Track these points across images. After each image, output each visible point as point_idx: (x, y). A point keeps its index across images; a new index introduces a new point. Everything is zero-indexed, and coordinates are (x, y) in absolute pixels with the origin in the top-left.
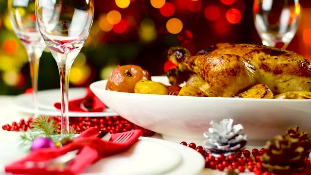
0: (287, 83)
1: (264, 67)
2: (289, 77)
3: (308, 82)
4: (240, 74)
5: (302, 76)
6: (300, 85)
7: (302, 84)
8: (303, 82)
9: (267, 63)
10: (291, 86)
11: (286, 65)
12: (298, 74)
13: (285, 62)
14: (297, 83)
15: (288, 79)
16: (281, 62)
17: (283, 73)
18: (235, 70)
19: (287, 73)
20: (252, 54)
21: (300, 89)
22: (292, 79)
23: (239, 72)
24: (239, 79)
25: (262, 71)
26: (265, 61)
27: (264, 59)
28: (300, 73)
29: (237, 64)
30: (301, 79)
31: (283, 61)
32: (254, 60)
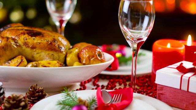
0: (39, 54)
1: (26, 44)
2: (40, 51)
3: (52, 54)
4: (8, 49)
5: (48, 50)
6: (47, 56)
7: (48, 55)
8: (48, 54)
9: (28, 42)
10: (42, 56)
11: (39, 43)
12: (46, 49)
13: (39, 41)
14: (45, 55)
15: (39, 52)
16: (37, 41)
17: (37, 49)
18: (5, 47)
19: (39, 48)
20: (20, 35)
21: (47, 58)
22: (42, 52)
23: (8, 48)
24: (8, 52)
25: (24, 47)
26: (27, 41)
27: (26, 39)
28: (47, 49)
29: (6, 44)
30: (47, 52)
31: (38, 40)
32: (20, 40)
